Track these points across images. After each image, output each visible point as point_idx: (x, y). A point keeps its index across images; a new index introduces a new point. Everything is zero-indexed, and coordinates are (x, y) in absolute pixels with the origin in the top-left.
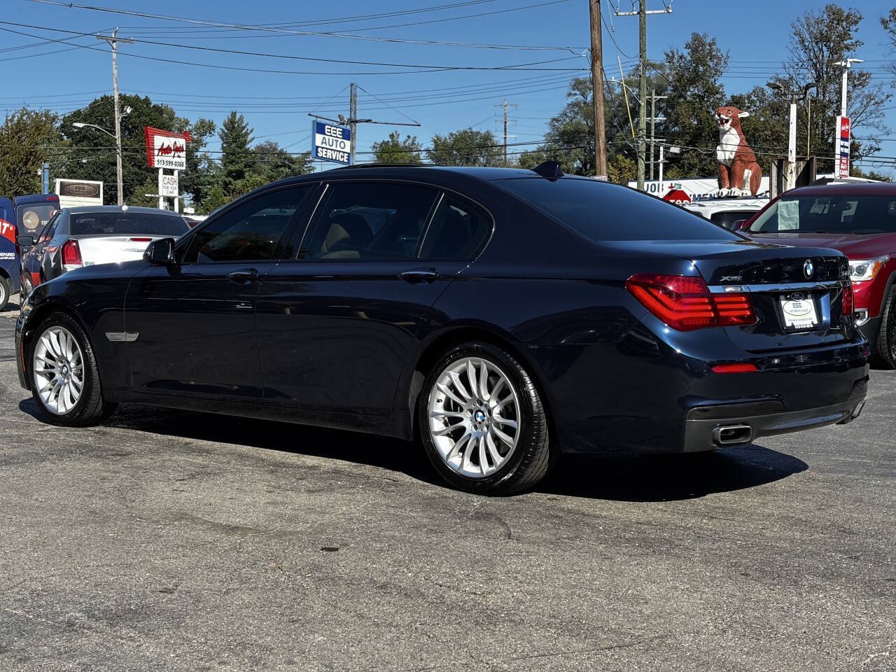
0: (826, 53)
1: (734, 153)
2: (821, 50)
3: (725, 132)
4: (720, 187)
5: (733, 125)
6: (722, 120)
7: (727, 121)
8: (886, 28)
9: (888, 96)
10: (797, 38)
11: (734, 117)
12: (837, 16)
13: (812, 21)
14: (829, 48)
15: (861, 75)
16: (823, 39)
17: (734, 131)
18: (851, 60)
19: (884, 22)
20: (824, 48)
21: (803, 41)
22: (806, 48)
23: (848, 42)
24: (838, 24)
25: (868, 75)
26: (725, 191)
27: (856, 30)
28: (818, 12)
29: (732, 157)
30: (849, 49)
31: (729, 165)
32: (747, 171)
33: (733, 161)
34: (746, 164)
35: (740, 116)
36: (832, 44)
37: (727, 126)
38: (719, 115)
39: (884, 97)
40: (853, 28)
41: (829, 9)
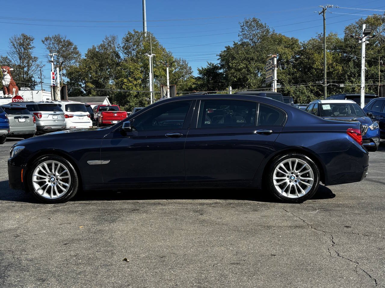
0: (23, 50)
1: (9, 82)
2: (21, 48)
3: (5, 75)
4: (4, 94)
5: (8, 73)
6: (4, 71)
7: (6, 71)
8: (44, 43)
9: (44, 65)
10: (12, 44)
11: (8, 70)
12: (26, 38)
13: (17, 39)
14: (24, 48)
15: (35, 58)
16: (21, 45)
17: (8, 75)
18: (54, 54)
19: (43, 41)
20: (22, 48)
21: (14, 45)
22: (15, 47)
23: (30, 46)
24: (26, 40)
25: (37, 58)
26: (6, 96)
27: (32, 43)
28: (19, 36)
29: (9, 84)
30: (30, 49)
31: (7, 86)
32: (14, 89)
33: (9, 85)
34: (13, 87)
35: (10, 70)
36: (25, 47)
37: (6, 73)
38: (3, 69)
39: (43, 66)
40: (31, 42)
41: (23, 35)
